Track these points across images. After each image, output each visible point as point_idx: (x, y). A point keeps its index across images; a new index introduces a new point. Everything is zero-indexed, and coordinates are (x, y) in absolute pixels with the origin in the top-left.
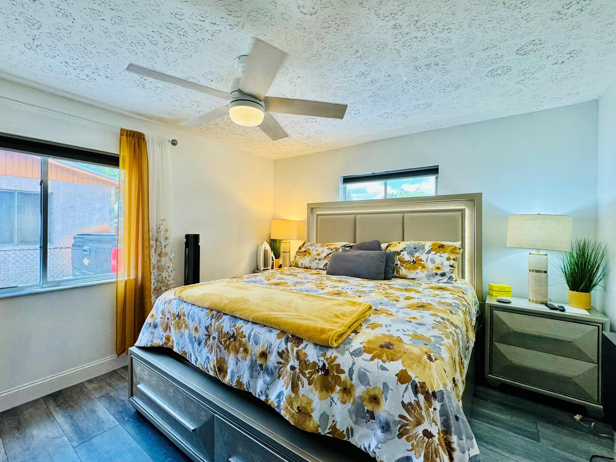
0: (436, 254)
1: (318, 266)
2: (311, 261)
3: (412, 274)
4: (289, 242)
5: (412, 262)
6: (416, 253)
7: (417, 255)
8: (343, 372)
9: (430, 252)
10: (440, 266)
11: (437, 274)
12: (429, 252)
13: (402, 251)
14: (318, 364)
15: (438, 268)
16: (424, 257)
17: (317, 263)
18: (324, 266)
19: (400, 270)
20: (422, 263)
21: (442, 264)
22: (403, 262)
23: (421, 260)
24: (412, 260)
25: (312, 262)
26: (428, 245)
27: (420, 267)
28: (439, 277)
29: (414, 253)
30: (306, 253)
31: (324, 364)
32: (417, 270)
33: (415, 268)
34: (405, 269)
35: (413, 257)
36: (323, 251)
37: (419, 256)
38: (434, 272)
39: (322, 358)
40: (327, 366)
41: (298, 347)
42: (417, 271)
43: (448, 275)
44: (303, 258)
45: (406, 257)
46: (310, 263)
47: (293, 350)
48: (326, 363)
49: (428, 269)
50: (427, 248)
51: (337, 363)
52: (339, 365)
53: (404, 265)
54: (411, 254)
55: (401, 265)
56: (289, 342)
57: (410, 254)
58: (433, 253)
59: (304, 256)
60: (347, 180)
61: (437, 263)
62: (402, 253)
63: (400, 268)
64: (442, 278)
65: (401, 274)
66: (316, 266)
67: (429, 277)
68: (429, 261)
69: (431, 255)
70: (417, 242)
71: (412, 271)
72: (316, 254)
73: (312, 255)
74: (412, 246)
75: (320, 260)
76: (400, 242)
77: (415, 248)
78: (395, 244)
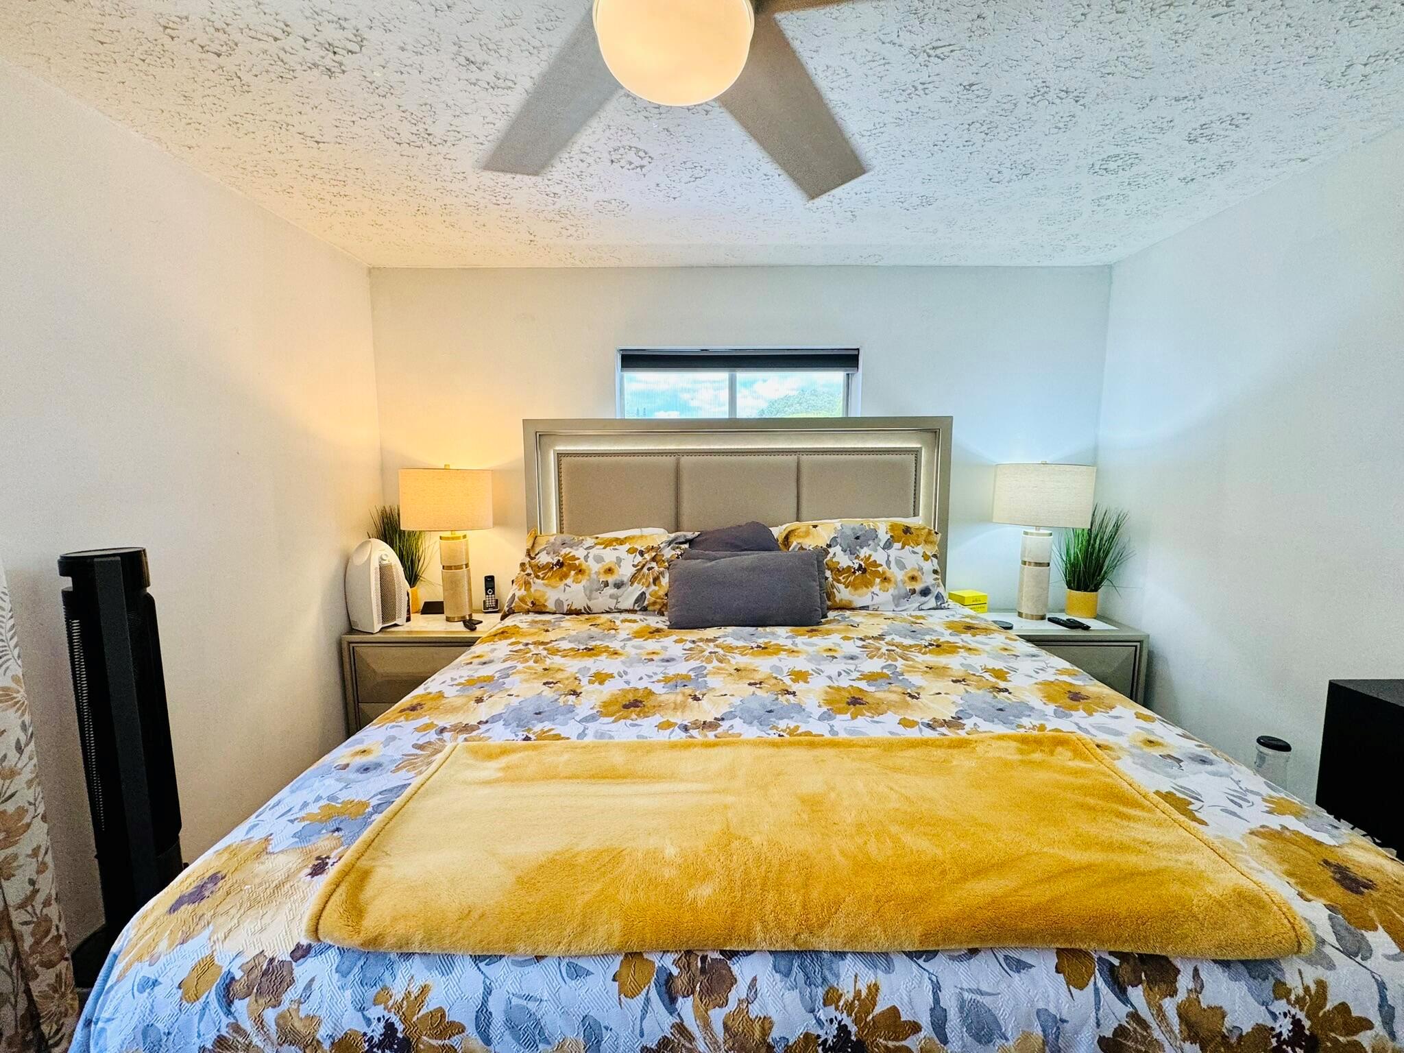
0: (903, 548)
1: (617, 603)
2: (591, 591)
3: (861, 598)
4: (465, 537)
5: (858, 570)
6: (861, 547)
7: (864, 552)
8: (1366, 1024)
9: (890, 543)
10: (916, 575)
11: (913, 592)
12: (888, 546)
13: (829, 546)
14: (1273, 1029)
15: (913, 578)
16: (879, 556)
17: (611, 596)
18: (635, 603)
19: (835, 590)
20: (880, 569)
21: (921, 569)
22: (838, 571)
23: (875, 564)
24: (856, 566)
25: (596, 594)
26: (883, 527)
27: (878, 580)
28: (918, 599)
29: (858, 548)
30: (563, 568)
31: (1297, 1023)
32: (872, 587)
33: (868, 584)
34: (846, 587)
35: (857, 557)
36: (619, 560)
37: (870, 556)
38: (908, 588)
39: (1280, 1006)
40: (1307, 1024)
41: (1173, 993)
42: (873, 590)
43: (935, 591)
44: (562, 586)
45: (843, 560)
46: (590, 599)
47: (1160, 1013)
48: (1301, 1016)
49: (896, 583)
50: (884, 536)
51: (1336, 1003)
52: (1343, 1008)
53: (841, 578)
54: (851, 551)
55: (834, 579)
56: (1130, 988)
57: (848, 551)
58: (897, 545)
59: (561, 580)
60: (632, 360)
61: (909, 567)
62: (832, 550)
63: (833, 586)
64: (924, 599)
65: (837, 599)
66: (612, 604)
67: (897, 600)
68: (893, 565)
69: (894, 552)
70: (854, 523)
71: (860, 591)
72: (602, 571)
73: (589, 575)
74: (849, 532)
75: (618, 585)
76: (815, 523)
77: (857, 538)
78: (803, 529)
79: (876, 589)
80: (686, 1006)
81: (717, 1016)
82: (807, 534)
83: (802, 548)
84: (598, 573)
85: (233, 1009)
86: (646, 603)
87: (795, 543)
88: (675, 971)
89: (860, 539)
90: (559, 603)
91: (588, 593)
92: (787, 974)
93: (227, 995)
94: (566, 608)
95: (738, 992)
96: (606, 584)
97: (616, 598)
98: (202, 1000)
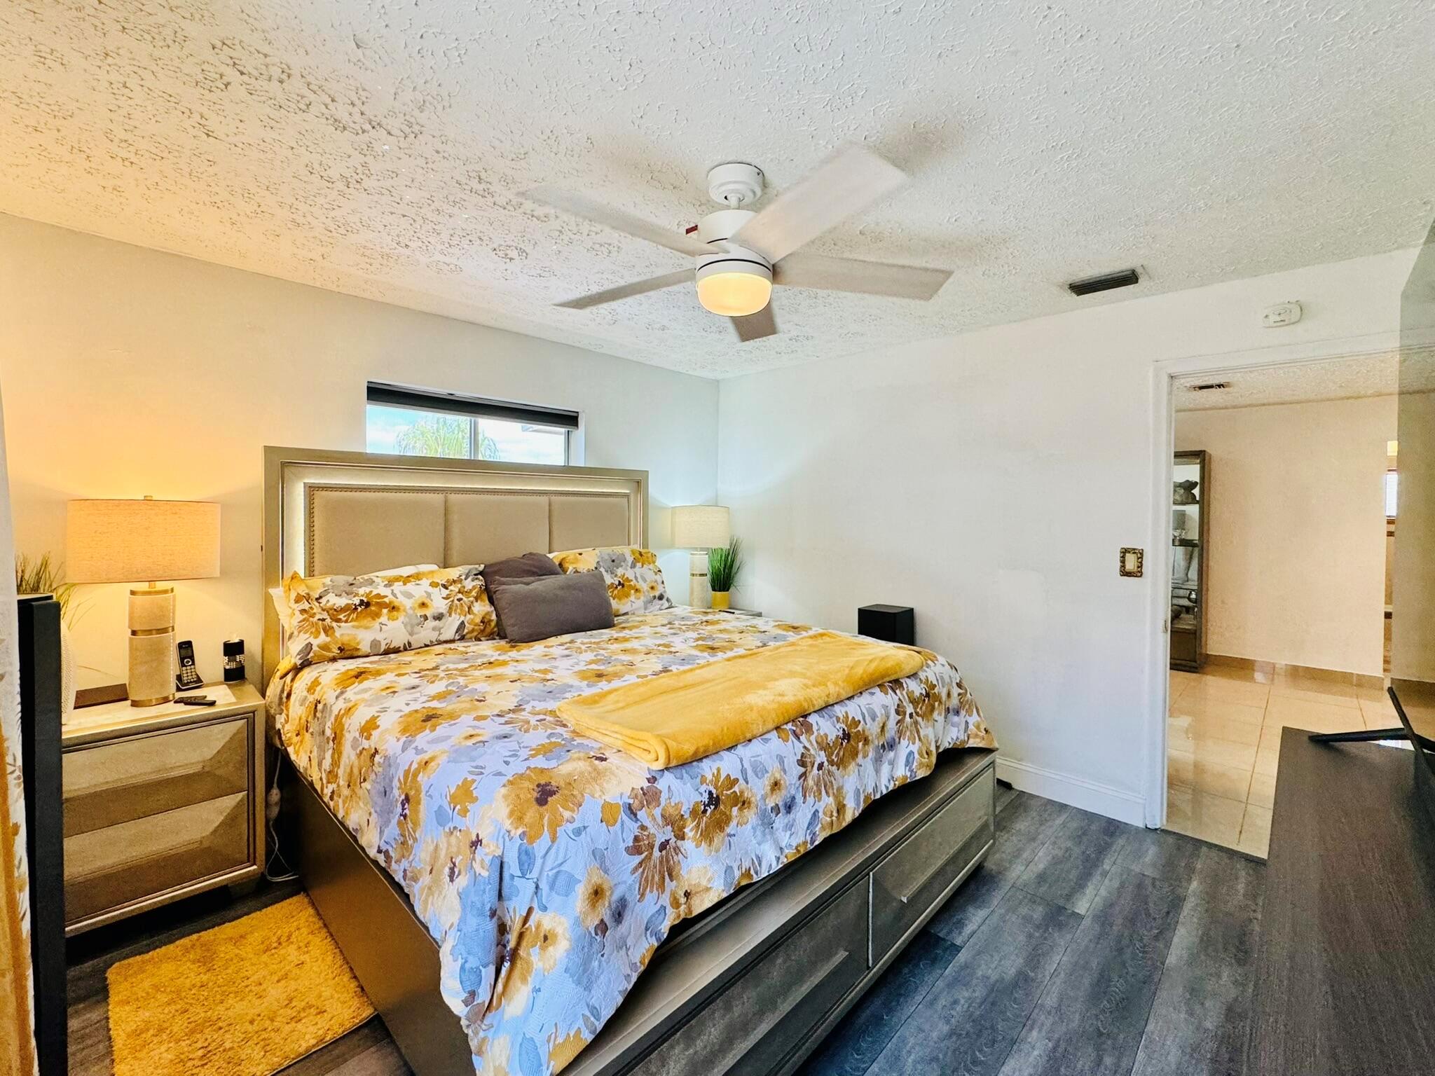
0: (642, 567)
1: (440, 634)
2: (412, 626)
3: (625, 606)
5: (619, 585)
6: (617, 568)
7: (620, 571)
9: (634, 564)
10: (655, 585)
11: (655, 597)
12: (633, 566)
13: (596, 568)
15: (652, 588)
16: (630, 574)
17: (434, 629)
18: (456, 632)
20: (632, 583)
21: (656, 581)
23: (628, 580)
24: (617, 582)
25: (417, 629)
26: (628, 554)
27: (632, 592)
28: (658, 602)
29: (615, 568)
30: (369, 607)
32: (630, 597)
33: (627, 596)
34: (614, 599)
35: (616, 576)
36: (427, 594)
37: (624, 574)
38: (652, 596)
43: (666, 596)
44: (377, 626)
45: (607, 578)
46: (411, 634)
49: (644, 592)
50: (630, 559)
53: (609, 592)
54: (612, 571)
57: (610, 572)
58: (639, 565)
60: (378, 393)
61: (648, 580)
62: (598, 572)
64: (661, 602)
66: (434, 636)
68: (639, 579)
69: (638, 569)
70: (607, 551)
71: (623, 601)
72: (416, 606)
73: (404, 611)
74: (606, 557)
75: (439, 617)
76: (580, 551)
77: (613, 561)
78: (572, 557)
79: (632, 598)
80: (803, 738)
81: (813, 738)
82: (576, 561)
83: (577, 572)
84: (413, 608)
85: (638, 817)
86: (466, 631)
87: (571, 568)
88: (794, 728)
89: (615, 562)
90: (375, 644)
91: (409, 628)
92: (824, 717)
93: (632, 812)
94: (383, 648)
95: (815, 728)
96: (426, 618)
97: (439, 629)
98: (619, 821)
